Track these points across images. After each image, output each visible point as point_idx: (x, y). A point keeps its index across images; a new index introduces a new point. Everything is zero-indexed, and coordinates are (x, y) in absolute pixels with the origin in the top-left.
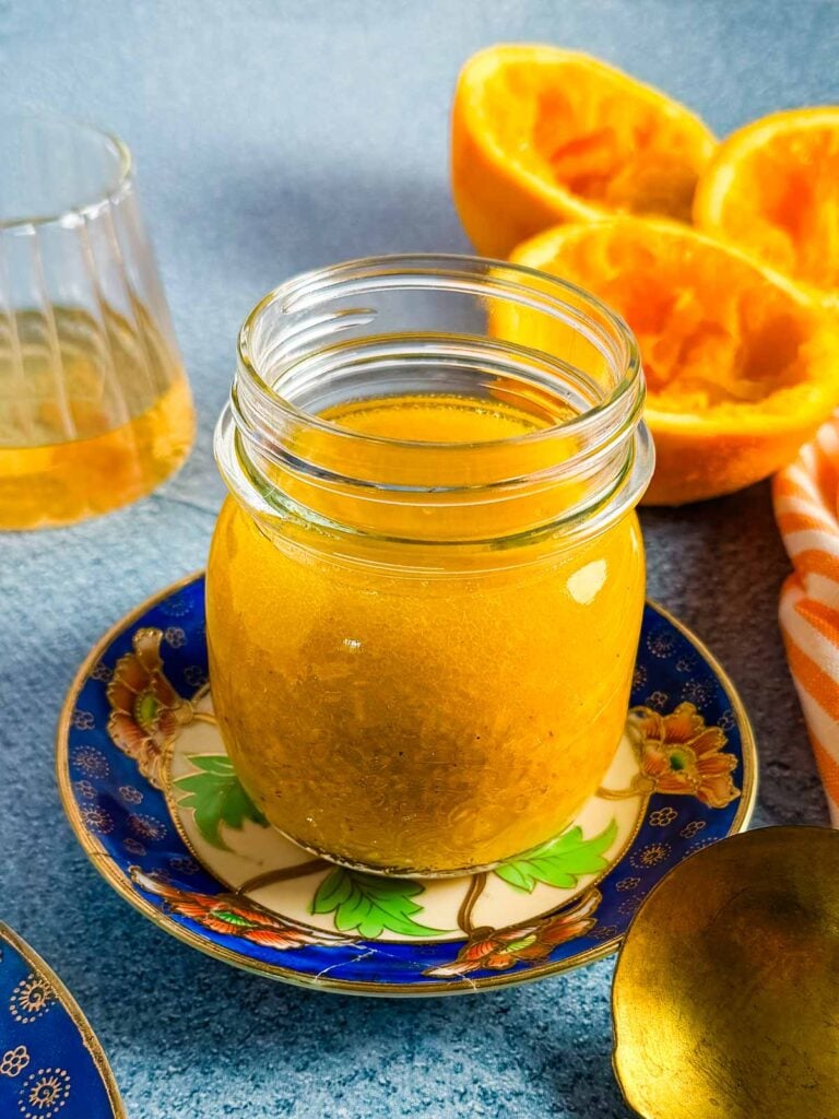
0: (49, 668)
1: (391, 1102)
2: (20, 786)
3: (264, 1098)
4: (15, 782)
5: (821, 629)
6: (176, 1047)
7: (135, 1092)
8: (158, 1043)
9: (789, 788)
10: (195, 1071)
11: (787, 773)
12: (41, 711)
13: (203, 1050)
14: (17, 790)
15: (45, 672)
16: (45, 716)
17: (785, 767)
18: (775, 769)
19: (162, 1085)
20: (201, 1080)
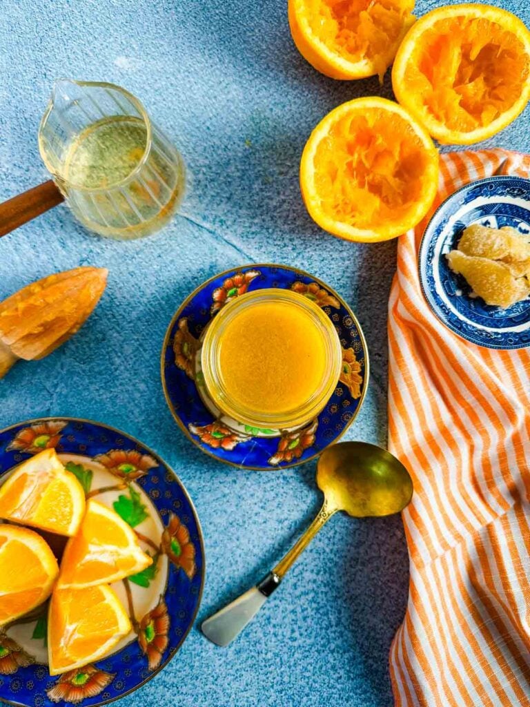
0: (152, 314)
1: (261, 480)
2: (151, 368)
3: (230, 479)
4: (149, 367)
5: (399, 325)
6: (206, 463)
7: (197, 477)
8: (201, 462)
9: (379, 365)
10: (211, 471)
11: (380, 358)
12: (152, 335)
13: (213, 464)
14: (150, 370)
15: (151, 316)
16: (154, 337)
17: (380, 356)
18: (377, 356)
19: (203, 475)
20: (213, 474)
